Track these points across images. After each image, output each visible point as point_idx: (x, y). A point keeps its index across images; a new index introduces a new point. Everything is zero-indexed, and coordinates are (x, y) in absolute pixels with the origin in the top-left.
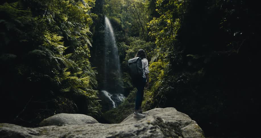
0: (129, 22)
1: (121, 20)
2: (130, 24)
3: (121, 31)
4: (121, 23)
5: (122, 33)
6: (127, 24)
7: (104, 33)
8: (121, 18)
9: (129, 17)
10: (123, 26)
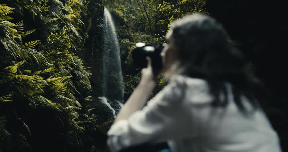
0: (133, 16)
1: (123, 13)
2: (134, 17)
3: (124, 26)
4: (123, 16)
5: (124, 28)
6: (131, 17)
7: (102, 28)
8: (123, 10)
9: (133, 10)
10: (126, 20)
